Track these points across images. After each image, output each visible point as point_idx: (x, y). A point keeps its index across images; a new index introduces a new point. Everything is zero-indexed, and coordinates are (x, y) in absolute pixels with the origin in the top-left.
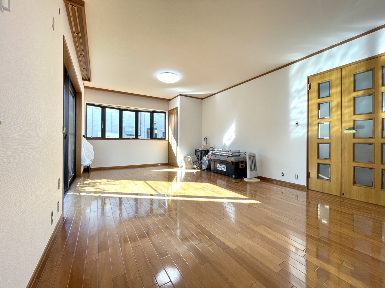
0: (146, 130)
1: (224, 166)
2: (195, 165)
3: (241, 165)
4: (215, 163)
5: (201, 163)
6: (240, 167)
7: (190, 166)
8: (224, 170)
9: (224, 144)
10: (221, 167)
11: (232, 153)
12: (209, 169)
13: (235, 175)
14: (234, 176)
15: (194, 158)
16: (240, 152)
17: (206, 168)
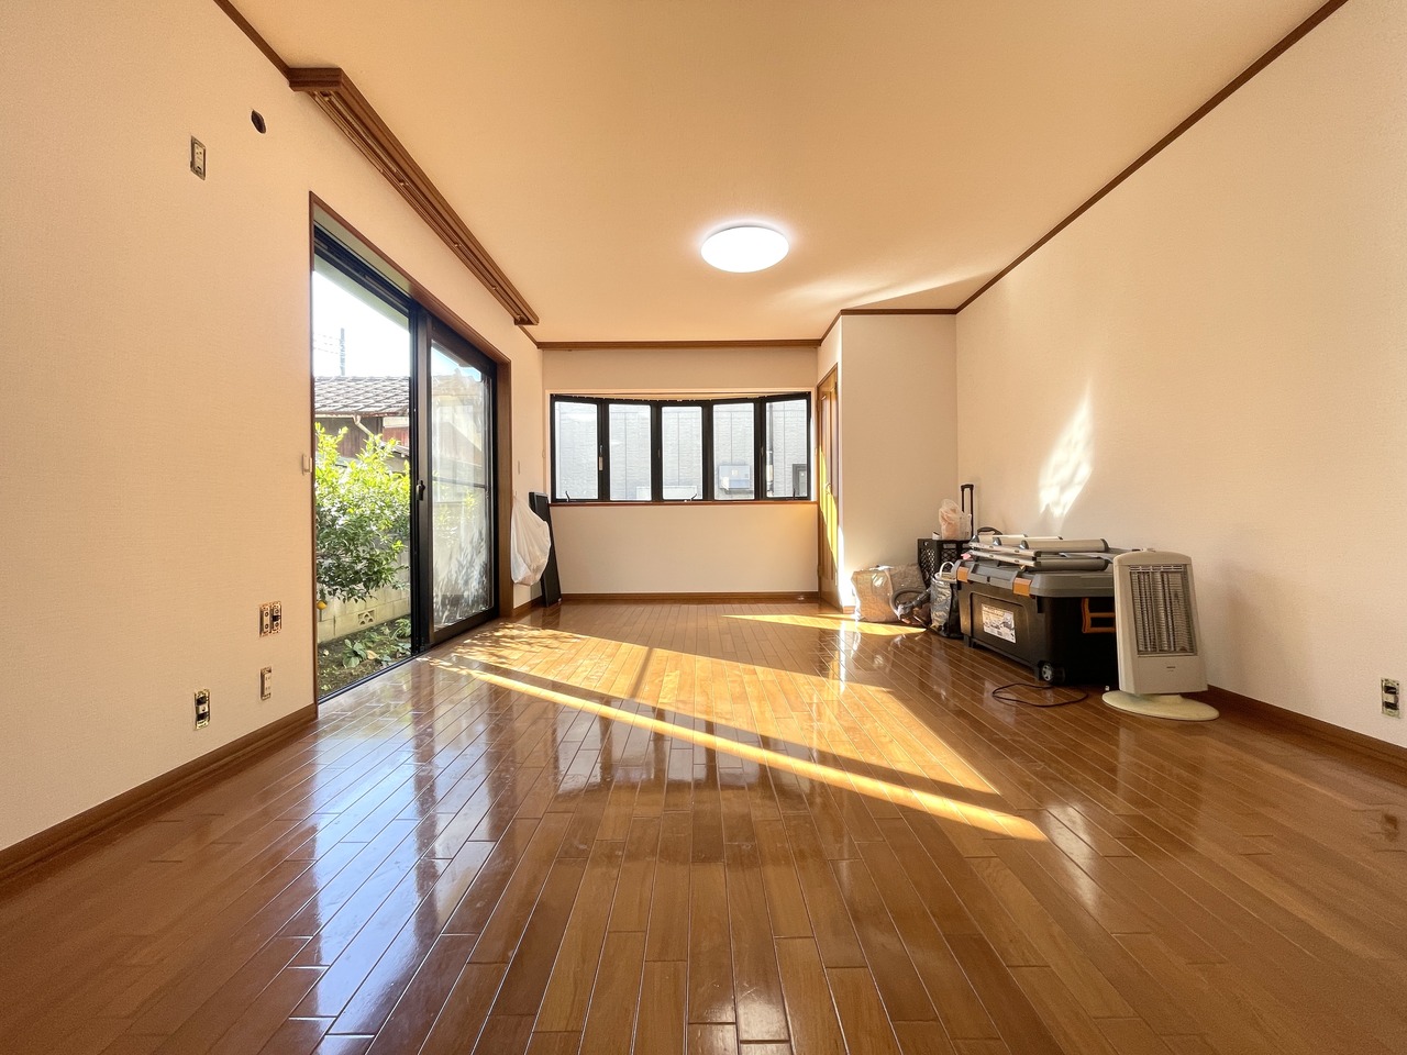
0: (790, 471)
1: (1009, 617)
2: (900, 607)
3: (1093, 619)
4: (975, 600)
5: (928, 599)
6: (1088, 628)
7: (881, 609)
8: (1009, 636)
9: (1043, 509)
10: (997, 622)
11: (1038, 554)
12: (952, 627)
13: (1054, 667)
14: (1048, 674)
15: (904, 576)
16: (1107, 550)
17: (945, 624)
